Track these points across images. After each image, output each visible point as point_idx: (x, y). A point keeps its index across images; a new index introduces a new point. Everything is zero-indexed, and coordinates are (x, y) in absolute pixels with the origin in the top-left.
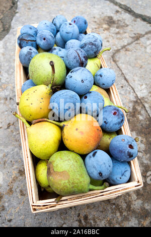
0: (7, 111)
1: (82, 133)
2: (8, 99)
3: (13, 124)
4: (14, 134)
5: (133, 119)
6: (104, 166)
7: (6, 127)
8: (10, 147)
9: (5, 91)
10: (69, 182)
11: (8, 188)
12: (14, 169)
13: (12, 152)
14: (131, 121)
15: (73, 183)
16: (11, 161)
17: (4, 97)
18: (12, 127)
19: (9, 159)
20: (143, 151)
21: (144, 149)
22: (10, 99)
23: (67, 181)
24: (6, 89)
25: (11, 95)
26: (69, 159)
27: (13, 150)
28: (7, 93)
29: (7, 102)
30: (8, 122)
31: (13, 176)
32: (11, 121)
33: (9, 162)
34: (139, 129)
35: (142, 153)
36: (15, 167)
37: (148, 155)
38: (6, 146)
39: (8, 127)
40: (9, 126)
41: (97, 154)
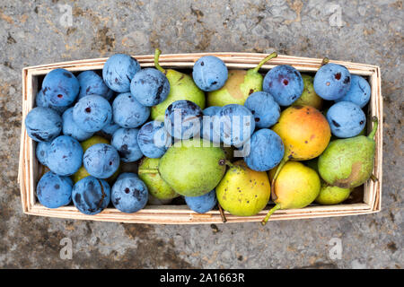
0: (232, 10)
1: (312, 137)
2: (261, 14)
3: (198, 21)
4: (178, 23)
5: (162, 254)
6: (354, 117)
7: (195, 8)
8: (152, 14)
9: (285, 7)
10: (364, 163)
11: (83, 9)
12: (112, 19)
13: (142, 17)
14: (159, 248)
15: (366, 159)
16: (126, 15)
17: (269, 5)
18: (194, 18)
19: (132, 11)
20: (97, 249)
21: (100, 251)
22: (261, 18)
23: (363, 166)
24: (290, 9)
25: (271, 19)
26: (339, 158)
27: (146, 18)
28: (276, 12)
29: (253, 11)
30: (205, 12)
31: (100, 17)
32: (207, 17)
33: (128, 12)
34: (140, 258)
35: (95, 245)
36: (116, 21)
37: (89, 255)
38: (157, 7)
39: (194, 12)
40: (196, 14)
41: (337, 121)
